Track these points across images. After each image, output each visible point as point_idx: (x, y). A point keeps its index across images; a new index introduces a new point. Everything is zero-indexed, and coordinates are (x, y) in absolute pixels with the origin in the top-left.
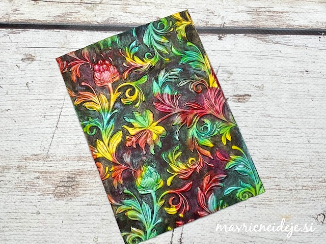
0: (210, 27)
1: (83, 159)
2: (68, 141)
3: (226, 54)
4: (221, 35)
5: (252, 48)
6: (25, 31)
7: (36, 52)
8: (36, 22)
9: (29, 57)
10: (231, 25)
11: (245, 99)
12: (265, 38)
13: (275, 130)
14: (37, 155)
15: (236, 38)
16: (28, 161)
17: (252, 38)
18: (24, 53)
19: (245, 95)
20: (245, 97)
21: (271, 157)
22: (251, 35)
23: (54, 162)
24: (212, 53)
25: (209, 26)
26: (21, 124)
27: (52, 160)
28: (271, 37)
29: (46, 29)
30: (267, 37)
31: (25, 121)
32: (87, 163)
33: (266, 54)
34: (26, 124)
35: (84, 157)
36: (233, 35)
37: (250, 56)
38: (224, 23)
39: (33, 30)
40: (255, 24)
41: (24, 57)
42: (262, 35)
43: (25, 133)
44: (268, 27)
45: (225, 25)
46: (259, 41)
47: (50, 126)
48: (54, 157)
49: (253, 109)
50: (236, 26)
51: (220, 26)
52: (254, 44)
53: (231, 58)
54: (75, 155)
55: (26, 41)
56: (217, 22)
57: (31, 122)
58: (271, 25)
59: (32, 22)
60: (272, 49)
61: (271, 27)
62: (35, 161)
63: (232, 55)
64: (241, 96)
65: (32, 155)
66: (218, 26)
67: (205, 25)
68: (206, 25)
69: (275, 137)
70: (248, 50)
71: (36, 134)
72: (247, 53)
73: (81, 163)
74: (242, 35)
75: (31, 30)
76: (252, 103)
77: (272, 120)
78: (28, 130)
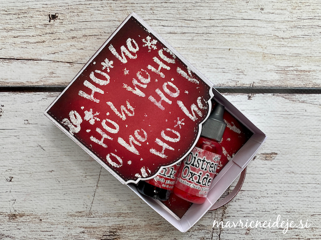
0: (240, 86)
1: (123, 215)
2: (108, 199)
4: (250, 95)
11: (271, 157)
12: (292, 97)
13: (297, 185)
14: (80, 212)
16: (73, 218)
19: (272, 153)
20: (271, 156)
21: (292, 210)
22: (279, 94)
23: (96, 218)
26: (64, 184)
27: (95, 216)
28: (298, 96)
30: (294, 97)
31: (68, 182)
32: (126, 219)
33: (292, 113)
34: (69, 184)
35: (123, 213)
36: (262, 94)
38: (254, 83)
40: (283, 84)
42: (290, 95)
43: (69, 192)
44: (295, 86)
46: (287, 101)
47: (91, 185)
48: (96, 214)
49: (279, 166)
50: (264, 85)
54: (115, 212)
57: (74, 182)
58: (298, 84)
60: (299, 108)
61: (298, 86)
62: (79, 218)
64: (268, 154)
65: (77, 212)
66: (247, 86)
69: (297, 192)
71: (79, 193)
72: (275, 113)
73: (121, 219)
74: (270, 94)
76: (278, 160)
77: (296, 176)
78: (71, 190)
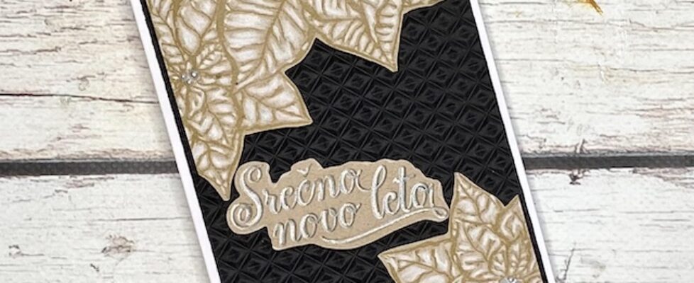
3: (588, 219)
5: (651, 202)
6: (105, 179)
7: (136, 230)
8: (130, 157)
9: (119, 242)
10: (600, 147)
15: (612, 179)
17: (653, 179)
18: (107, 235)
24: (556, 217)
25: (547, 149)
29: (155, 173)
37: (647, 222)
39: (126, 176)
41: (108, 244)
45: (585, 145)
51: (572, 150)
52: (656, 194)
53: (600, 229)
55: (109, 203)
56: (565, 141)
59: (121, 157)
63: (603, 220)
67: (537, 149)
68: (541, 148)
70: (641, 208)
75: (119, 176)
